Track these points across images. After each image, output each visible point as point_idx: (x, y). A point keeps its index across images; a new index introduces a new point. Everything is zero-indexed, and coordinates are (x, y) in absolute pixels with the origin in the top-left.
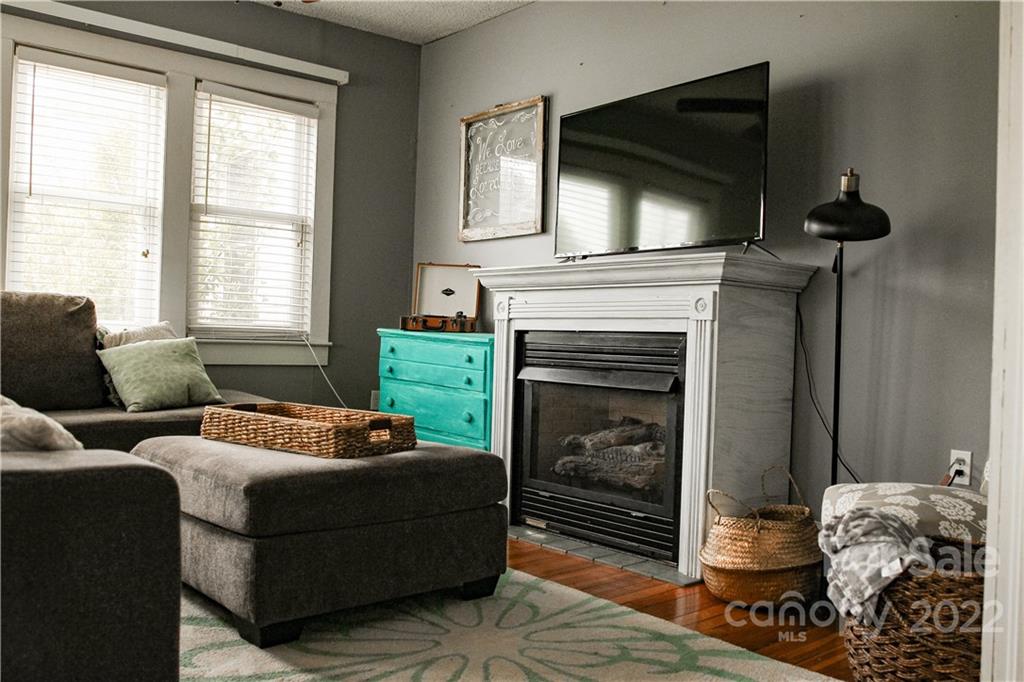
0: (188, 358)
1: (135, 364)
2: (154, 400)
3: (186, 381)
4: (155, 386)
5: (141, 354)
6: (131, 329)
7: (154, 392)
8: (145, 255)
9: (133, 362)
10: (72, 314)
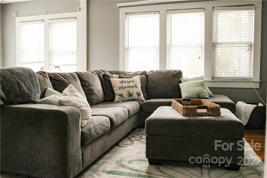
0: (201, 86)
1: (186, 87)
2: (188, 97)
3: (197, 92)
4: (188, 93)
5: (187, 84)
6: (189, 78)
7: (188, 95)
8: (199, 58)
9: (185, 86)
10: (175, 74)
